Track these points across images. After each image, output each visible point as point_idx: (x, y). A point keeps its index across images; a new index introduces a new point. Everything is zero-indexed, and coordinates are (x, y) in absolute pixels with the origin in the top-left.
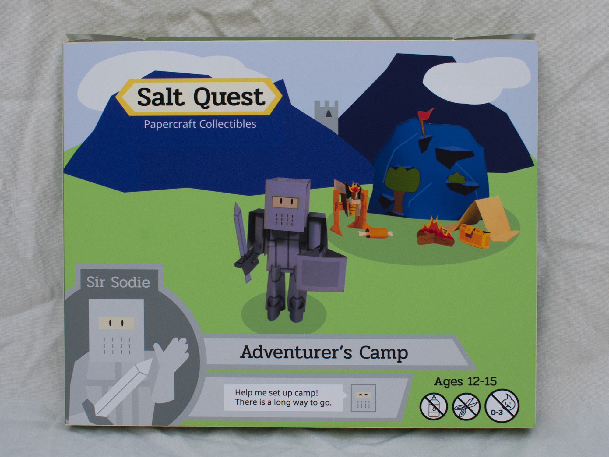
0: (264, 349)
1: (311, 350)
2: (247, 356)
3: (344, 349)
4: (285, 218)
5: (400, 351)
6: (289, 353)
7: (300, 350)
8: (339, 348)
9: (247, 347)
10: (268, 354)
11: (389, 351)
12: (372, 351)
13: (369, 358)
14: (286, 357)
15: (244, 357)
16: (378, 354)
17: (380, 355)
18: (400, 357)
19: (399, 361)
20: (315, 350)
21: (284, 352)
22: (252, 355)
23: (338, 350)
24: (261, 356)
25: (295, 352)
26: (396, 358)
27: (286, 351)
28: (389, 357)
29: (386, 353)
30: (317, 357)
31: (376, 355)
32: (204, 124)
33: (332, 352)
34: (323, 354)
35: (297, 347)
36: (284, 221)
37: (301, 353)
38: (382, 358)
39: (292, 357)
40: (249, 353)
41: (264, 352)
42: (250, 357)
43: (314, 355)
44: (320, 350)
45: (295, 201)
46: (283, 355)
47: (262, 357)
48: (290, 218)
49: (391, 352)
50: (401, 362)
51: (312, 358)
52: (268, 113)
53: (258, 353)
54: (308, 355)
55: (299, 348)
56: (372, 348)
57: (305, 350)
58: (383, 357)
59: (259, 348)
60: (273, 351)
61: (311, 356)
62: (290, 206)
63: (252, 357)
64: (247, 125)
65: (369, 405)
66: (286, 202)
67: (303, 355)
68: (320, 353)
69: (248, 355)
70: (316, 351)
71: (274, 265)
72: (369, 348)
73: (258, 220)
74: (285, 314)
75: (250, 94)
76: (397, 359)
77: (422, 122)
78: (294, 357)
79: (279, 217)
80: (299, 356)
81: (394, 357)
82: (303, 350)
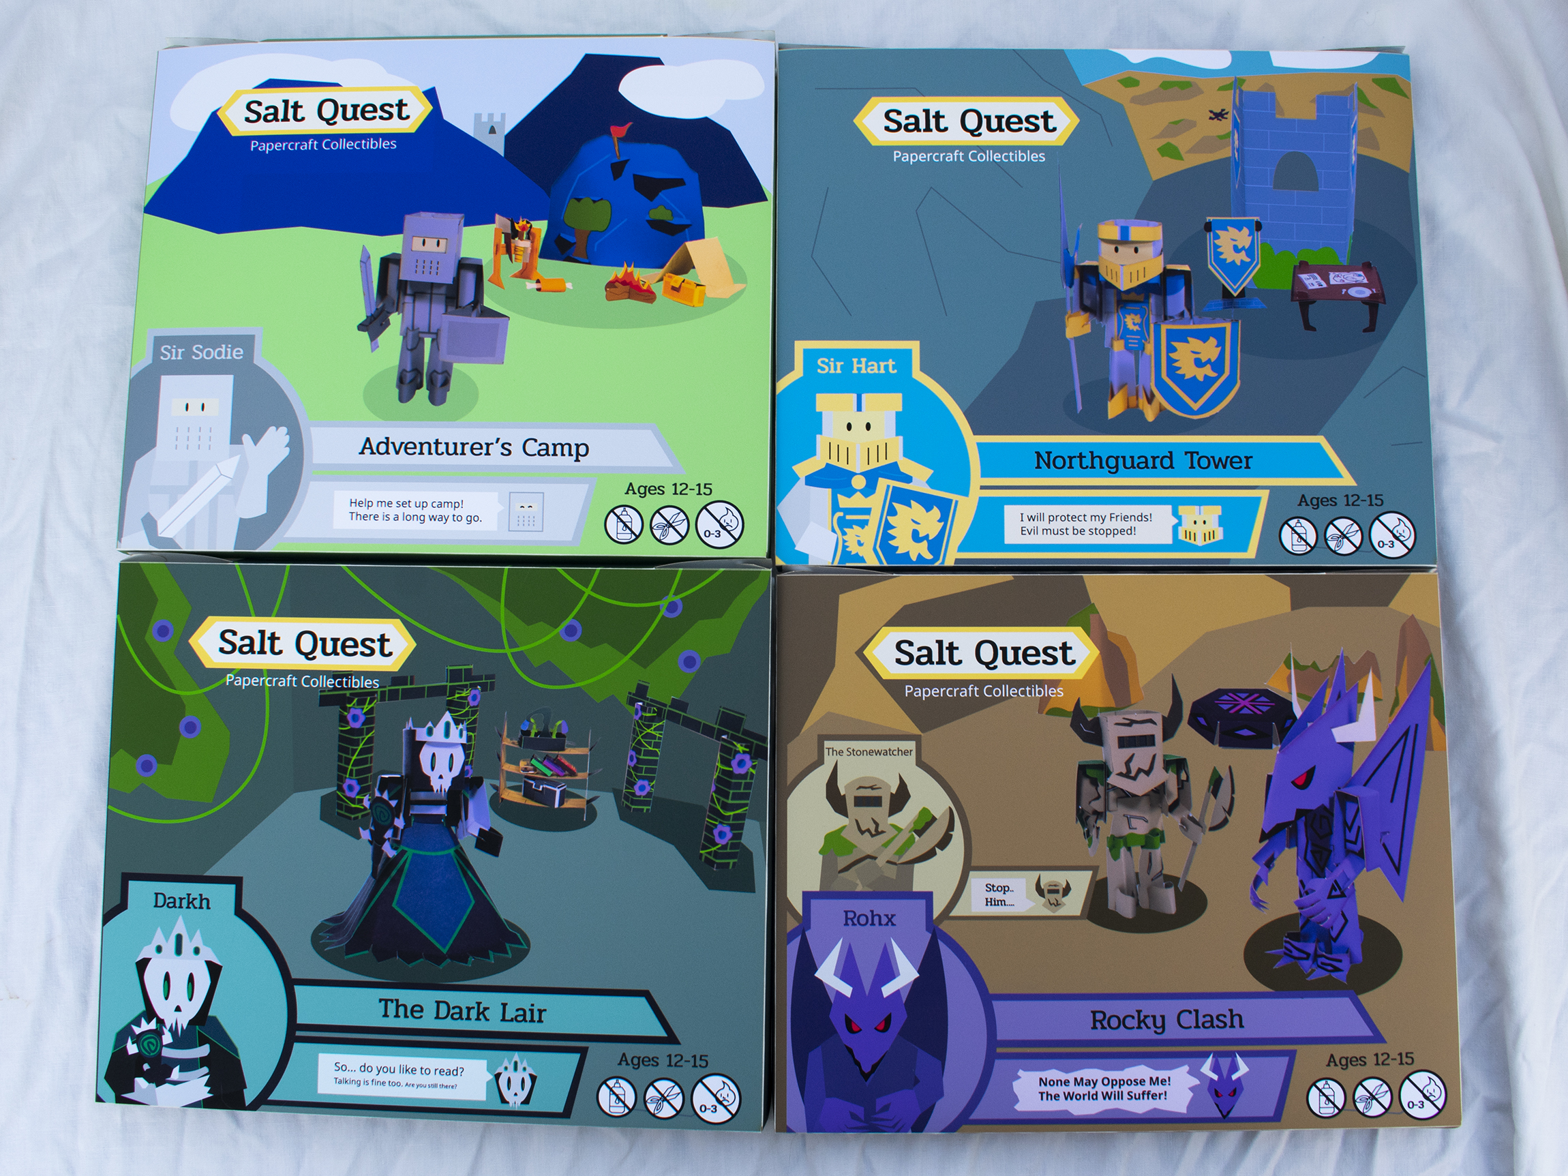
0: (392, 443)
1: (455, 444)
2: (367, 451)
3: (501, 442)
4: (427, 264)
5: (578, 446)
6: (426, 447)
7: (441, 443)
8: (494, 442)
9: (368, 440)
10: (397, 449)
11: (563, 446)
12: (540, 445)
13: (535, 455)
14: (421, 453)
15: (364, 453)
16: (547, 450)
17: (551, 452)
18: (578, 454)
19: (577, 460)
20: (461, 443)
21: (418, 446)
22: (375, 451)
23: (492, 444)
24: (387, 452)
25: (433, 447)
26: (572, 455)
27: (421, 444)
28: (563, 455)
29: (559, 448)
30: (463, 453)
31: (545, 451)
32: (328, 145)
33: (485, 447)
34: (472, 449)
35: (437, 440)
36: (427, 269)
37: (442, 448)
38: (553, 455)
39: (430, 453)
40: (371, 448)
41: (391, 446)
42: (372, 453)
43: (459, 451)
44: (468, 443)
45: (443, 242)
46: (418, 450)
47: (388, 454)
48: (434, 265)
49: (566, 448)
50: (579, 461)
51: (457, 454)
52: (413, 130)
53: (383, 448)
54: (451, 450)
55: (439, 441)
56: (539, 442)
57: (447, 444)
58: (555, 454)
59: (385, 441)
60: (404, 445)
61: (455, 453)
62: (435, 249)
63: (375, 454)
64: (384, 145)
65: (534, 521)
66: (431, 245)
67: (445, 451)
68: (467, 448)
69: (369, 451)
70: (463, 445)
71: (411, 328)
72: (536, 441)
73: (392, 267)
74: (422, 394)
75: (391, 106)
76: (574, 458)
77: (616, 139)
78: (432, 454)
79: (420, 264)
80: (440, 452)
81: (570, 455)
82: (445, 443)
